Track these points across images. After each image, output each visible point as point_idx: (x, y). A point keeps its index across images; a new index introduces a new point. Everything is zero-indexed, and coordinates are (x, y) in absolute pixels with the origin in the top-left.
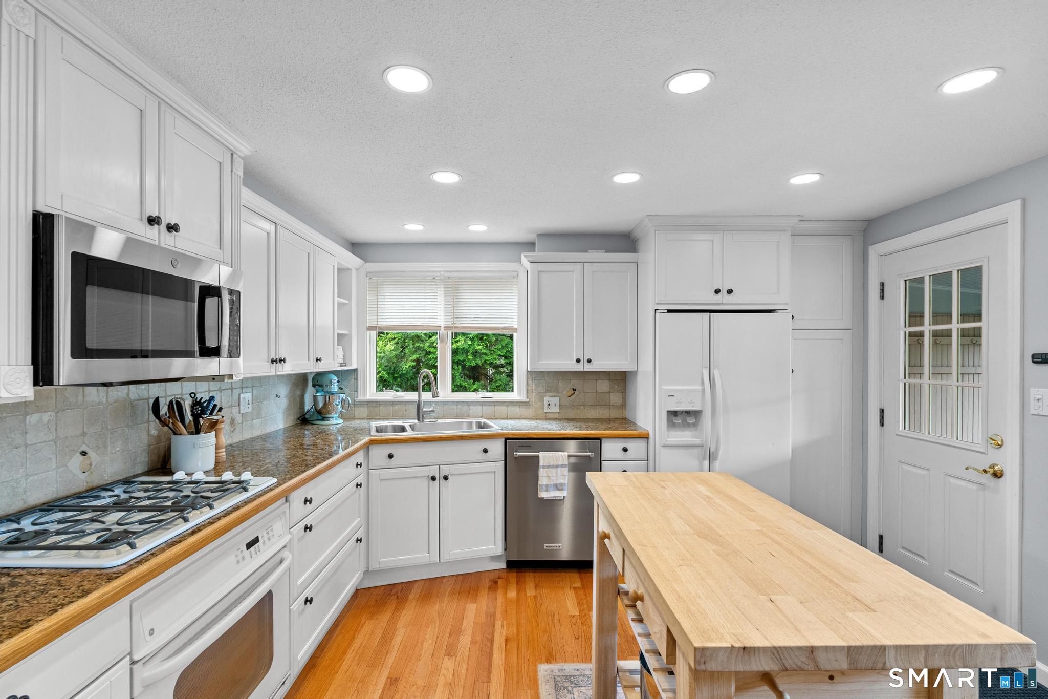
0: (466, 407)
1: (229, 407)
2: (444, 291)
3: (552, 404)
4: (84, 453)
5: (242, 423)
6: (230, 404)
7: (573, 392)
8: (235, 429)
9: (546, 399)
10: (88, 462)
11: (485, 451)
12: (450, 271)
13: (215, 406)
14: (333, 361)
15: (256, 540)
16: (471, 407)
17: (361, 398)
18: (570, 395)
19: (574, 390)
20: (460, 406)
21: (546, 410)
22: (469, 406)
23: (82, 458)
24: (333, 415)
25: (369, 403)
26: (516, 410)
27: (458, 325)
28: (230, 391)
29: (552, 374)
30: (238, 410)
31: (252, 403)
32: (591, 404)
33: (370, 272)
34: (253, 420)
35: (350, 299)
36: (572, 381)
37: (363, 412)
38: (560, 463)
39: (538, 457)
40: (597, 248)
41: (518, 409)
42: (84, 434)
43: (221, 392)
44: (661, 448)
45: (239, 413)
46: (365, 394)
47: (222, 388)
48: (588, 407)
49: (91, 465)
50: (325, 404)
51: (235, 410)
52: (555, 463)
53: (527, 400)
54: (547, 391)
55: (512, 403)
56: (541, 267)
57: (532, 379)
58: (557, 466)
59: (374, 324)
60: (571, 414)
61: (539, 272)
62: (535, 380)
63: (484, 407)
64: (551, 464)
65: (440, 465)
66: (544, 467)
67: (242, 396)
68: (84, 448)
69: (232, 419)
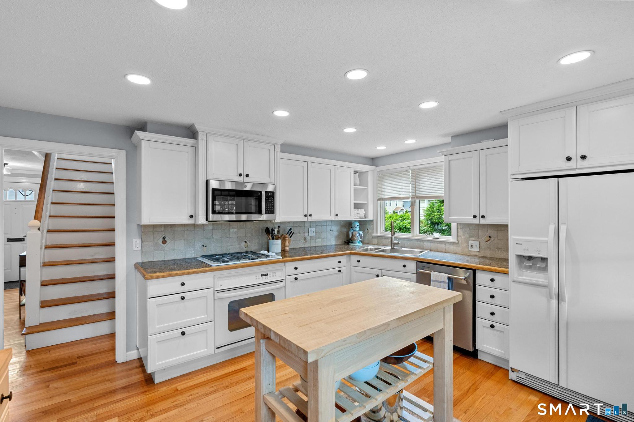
0: (422, 243)
1: (303, 233)
2: (411, 179)
3: (474, 245)
4: (246, 242)
5: (310, 240)
6: (304, 232)
7: (489, 238)
8: (306, 242)
9: (470, 242)
10: (247, 245)
11: (405, 266)
12: (415, 166)
13: (291, 232)
14: (350, 216)
15: (267, 275)
16: (425, 243)
17: (375, 234)
18: (487, 240)
19: (490, 237)
20: (419, 242)
21: (470, 249)
22: (424, 242)
23: (245, 243)
24: (356, 241)
25: (379, 237)
26: (451, 247)
27: (418, 196)
28: (304, 227)
29: (474, 225)
30: (308, 234)
31: (316, 232)
32: (504, 248)
33: (379, 171)
34: (316, 239)
35: (367, 186)
36: (488, 231)
37: (375, 241)
38: (443, 280)
39: (430, 274)
40: (488, 139)
41: (452, 247)
42: (246, 236)
43: (299, 227)
44: (512, 282)
45: (309, 236)
46: (376, 232)
47: (300, 226)
48: (501, 250)
49: (248, 245)
50: (352, 235)
51: (306, 235)
52: (440, 280)
53: (457, 242)
54: (471, 237)
55: (448, 243)
56: (450, 157)
57: (461, 229)
58: (441, 282)
59: (380, 197)
60: (488, 253)
61: (449, 161)
62: (463, 229)
63: (432, 244)
64: (437, 280)
65: (381, 270)
66: (433, 281)
67: (310, 229)
68: (246, 240)
69: (304, 237)
